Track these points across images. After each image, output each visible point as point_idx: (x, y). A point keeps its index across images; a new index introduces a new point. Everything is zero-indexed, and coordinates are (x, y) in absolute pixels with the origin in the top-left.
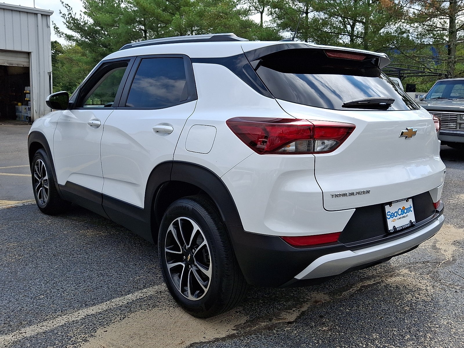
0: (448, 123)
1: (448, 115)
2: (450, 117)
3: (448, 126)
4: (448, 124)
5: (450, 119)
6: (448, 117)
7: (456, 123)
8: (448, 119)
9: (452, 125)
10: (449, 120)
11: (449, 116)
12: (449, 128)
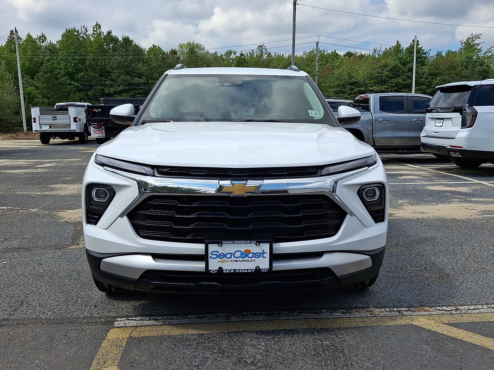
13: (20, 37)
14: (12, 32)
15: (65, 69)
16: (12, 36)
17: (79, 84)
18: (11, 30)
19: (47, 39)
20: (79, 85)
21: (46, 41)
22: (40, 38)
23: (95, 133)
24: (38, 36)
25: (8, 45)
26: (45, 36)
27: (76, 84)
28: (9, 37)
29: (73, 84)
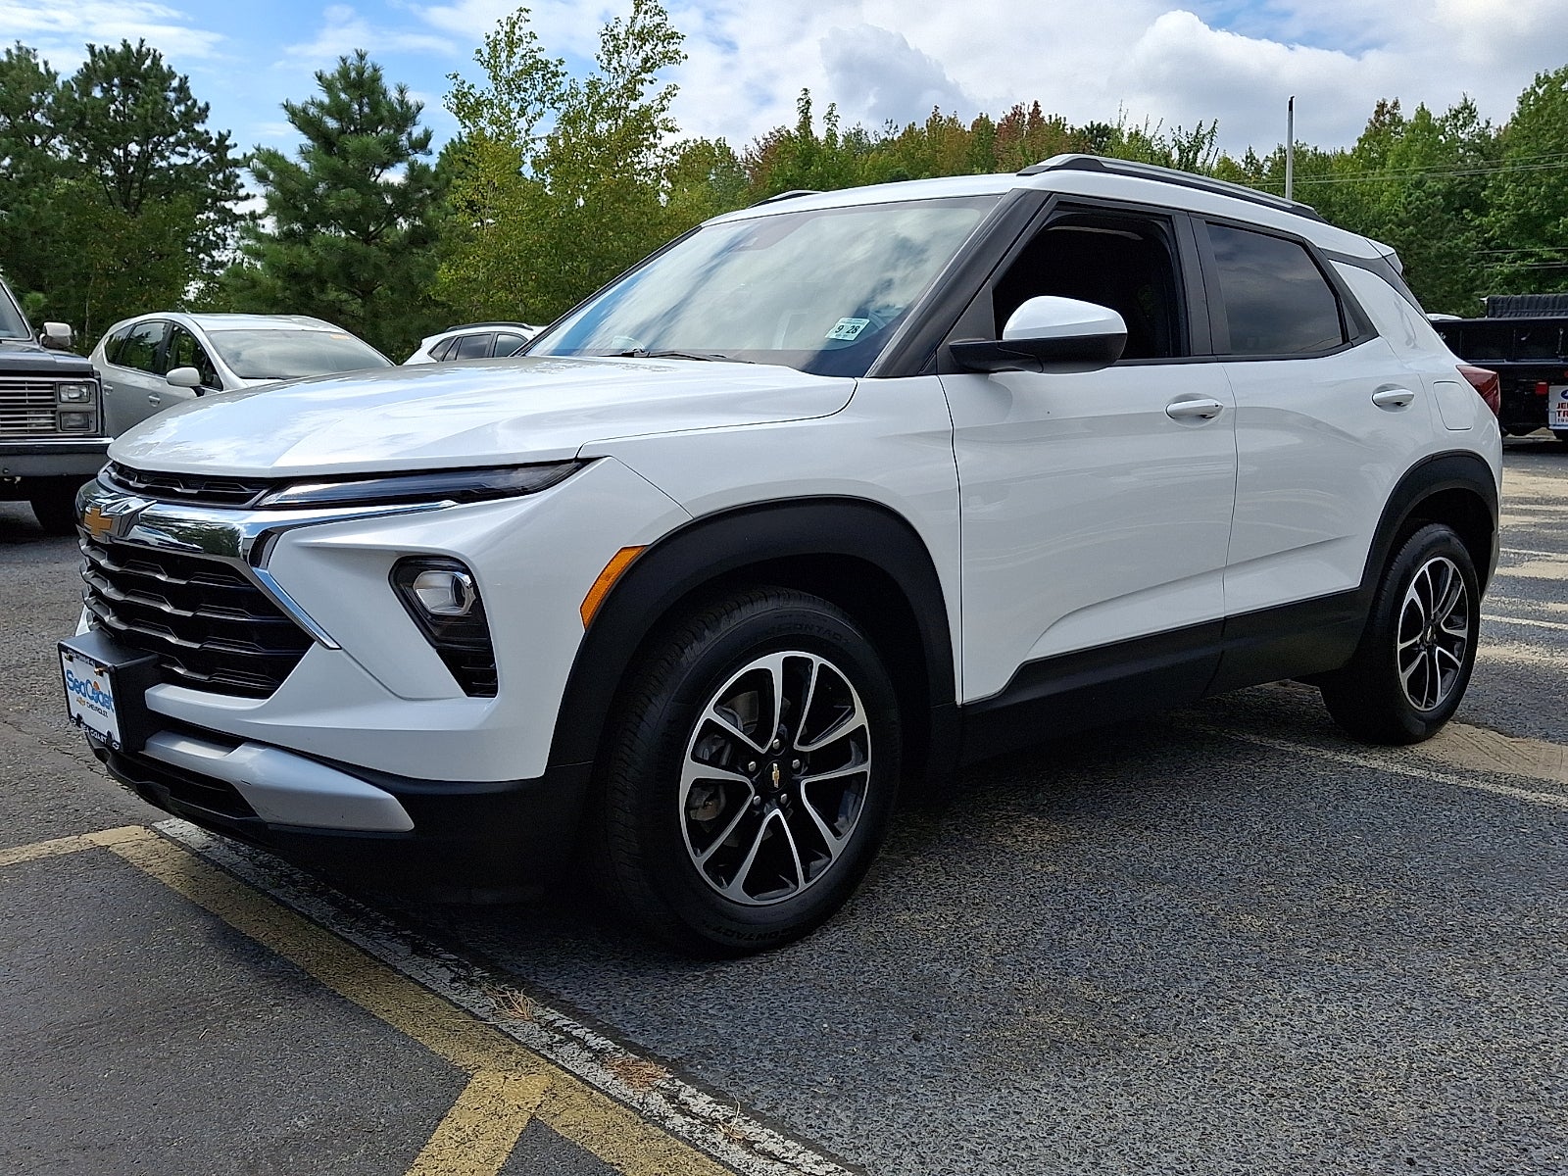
0: (25, 413)
1: (23, 388)
2: (30, 394)
3: (25, 425)
4: (25, 419)
5: (30, 401)
6: (24, 394)
7: (53, 412)
8: (24, 401)
9: (43, 420)
10: (27, 403)
11: (27, 391)
12: (32, 431)
13: (1404, 121)
14: (1382, 106)
15: (1518, 206)
16: (1382, 118)
17: (1557, 251)
18: (1380, 101)
19: (1478, 116)
20: (1557, 256)
21: (1476, 121)
22: (1455, 116)
23: (1562, 414)
24: (1450, 111)
25: (1361, 148)
26: (1473, 106)
27: (1546, 252)
28: (1371, 122)
29: (1537, 254)
